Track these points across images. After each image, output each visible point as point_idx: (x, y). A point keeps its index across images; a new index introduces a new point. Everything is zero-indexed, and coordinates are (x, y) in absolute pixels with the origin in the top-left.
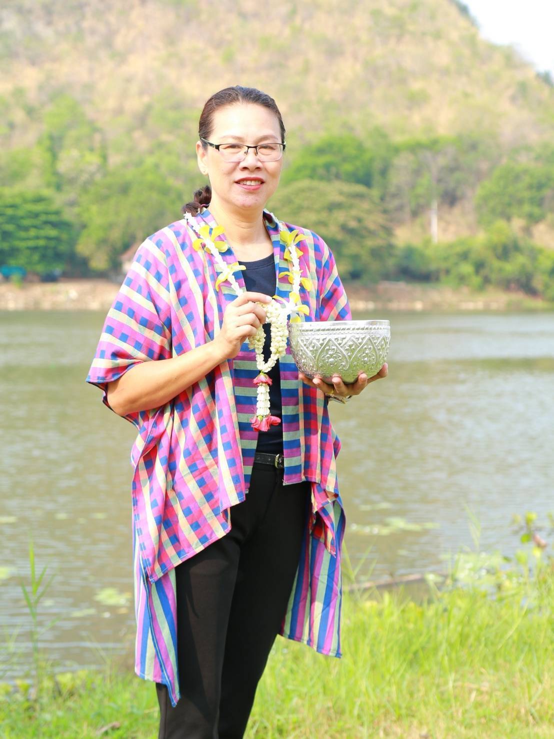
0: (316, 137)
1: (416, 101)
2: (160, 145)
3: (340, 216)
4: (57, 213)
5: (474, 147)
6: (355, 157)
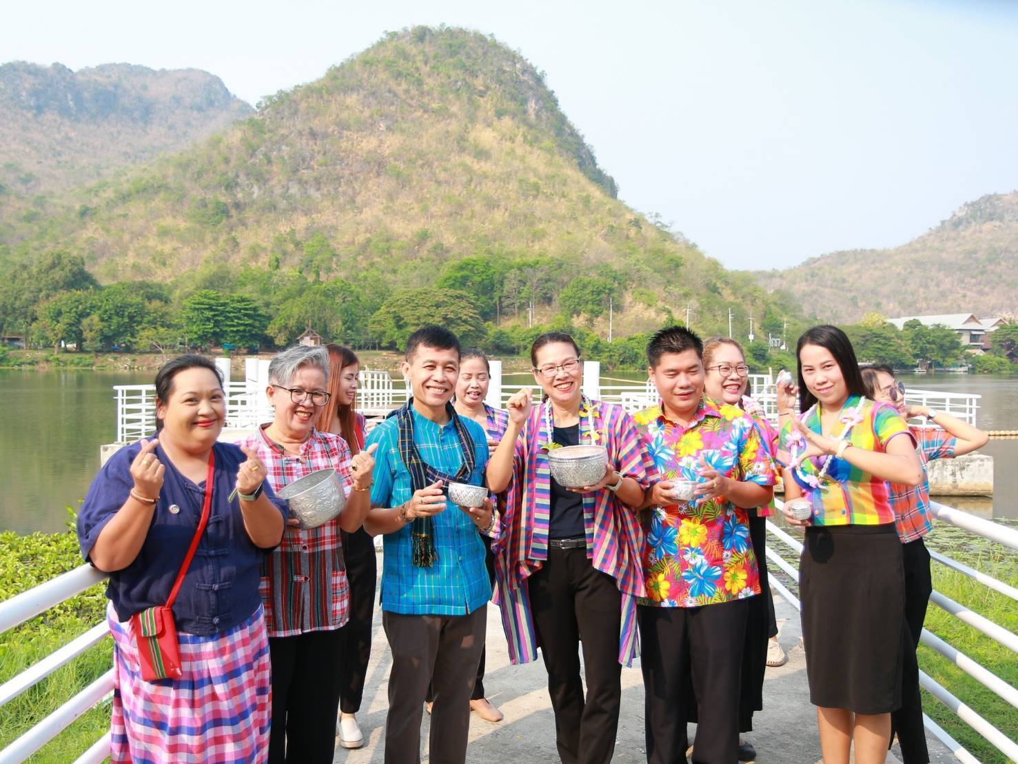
2: (372, 265)
3: (442, 311)
4: (255, 309)
6: (483, 272)
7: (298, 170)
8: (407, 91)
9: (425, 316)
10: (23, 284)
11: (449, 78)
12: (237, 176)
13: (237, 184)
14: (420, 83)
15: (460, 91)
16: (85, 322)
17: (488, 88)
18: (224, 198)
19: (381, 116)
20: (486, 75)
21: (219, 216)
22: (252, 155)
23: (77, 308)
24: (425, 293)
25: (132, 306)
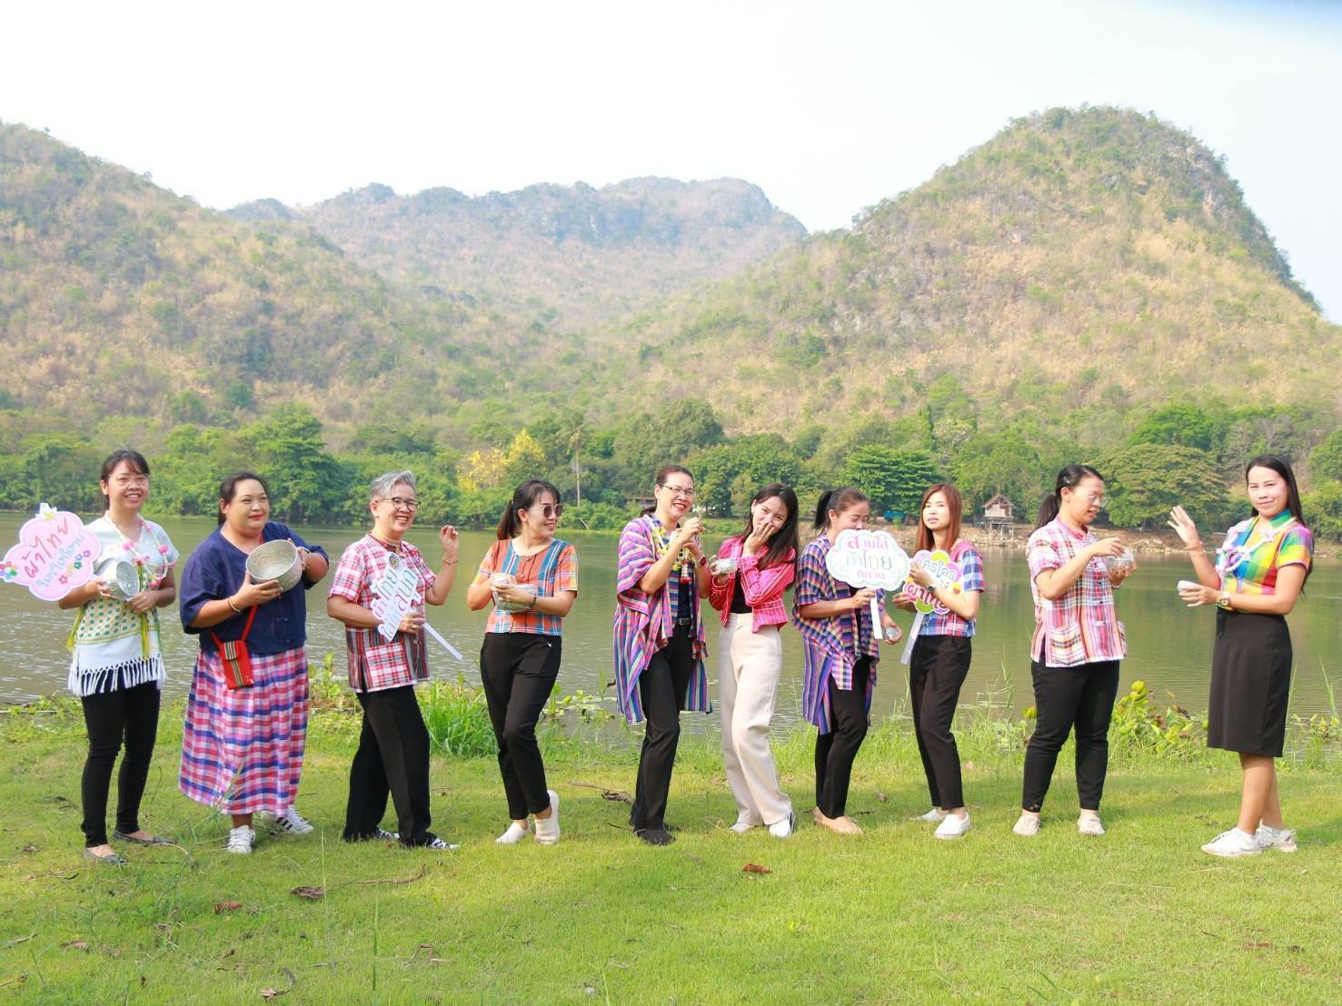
0: (1160, 407)
1: (1254, 376)
2: (1024, 414)
3: (1177, 474)
4: (931, 469)
5: (1308, 415)
6: (1195, 424)
7: (912, 296)
8: (1047, 192)
9: (1153, 480)
10: (648, 437)
11: (1100, 172)
12: (834, 305)
13: (834, 315)
14: (1063, 180)
15: (1116, 188)
16: (736, 482)
17: (1150, 182)
18: (819, 333)
19: (1015, 225)
20: (1145, 165)
21: (814, 355)
22: (851, 280)
23: (725, 465)
24: (1150, 451)
25: (785, 464)
